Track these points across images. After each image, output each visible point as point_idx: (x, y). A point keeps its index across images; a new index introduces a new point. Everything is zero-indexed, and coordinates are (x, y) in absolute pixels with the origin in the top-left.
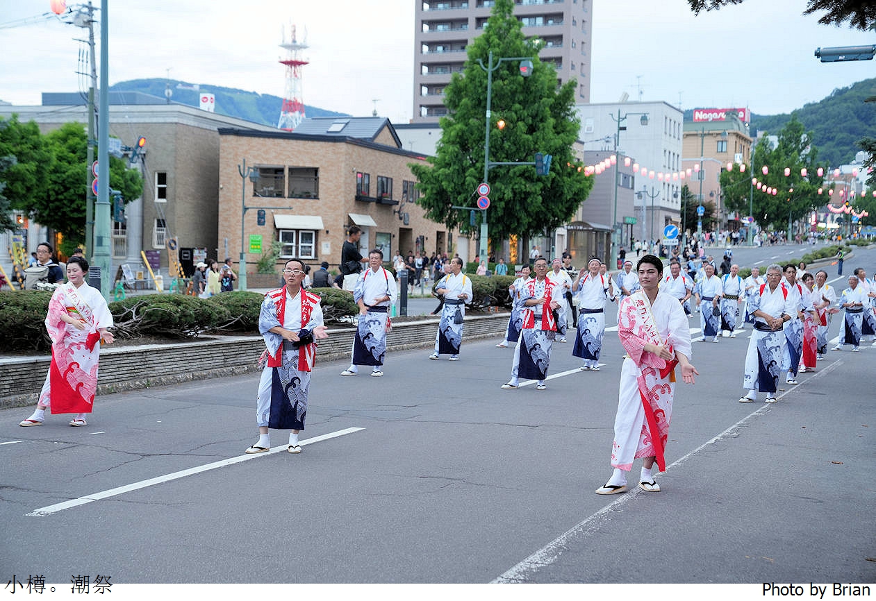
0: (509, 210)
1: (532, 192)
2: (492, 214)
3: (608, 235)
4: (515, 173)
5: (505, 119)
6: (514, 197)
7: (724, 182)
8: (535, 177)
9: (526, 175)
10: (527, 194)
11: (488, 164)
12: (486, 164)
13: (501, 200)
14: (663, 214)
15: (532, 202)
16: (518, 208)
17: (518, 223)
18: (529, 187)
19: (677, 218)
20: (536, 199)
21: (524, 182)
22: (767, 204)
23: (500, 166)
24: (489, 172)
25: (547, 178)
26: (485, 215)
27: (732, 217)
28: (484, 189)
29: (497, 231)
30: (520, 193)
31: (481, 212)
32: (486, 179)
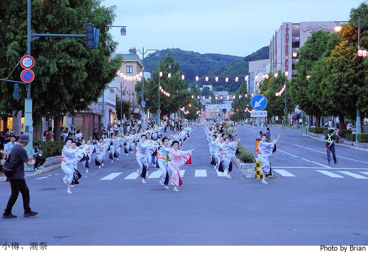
0: (53, 86)
1: (77, 68)
2: (36, 90)
4: (59, 47)
6: (59, 72)
8: (80, 52)
10: (73, 69)
11: (31, 36)
12: (29, 36)
13: (45, 74)
15: (77, 78)
16: (62, 83)
17: (61, 99)
18: (74, 62)
20: (81, 74)
21: (69, 57)
23: (42, 39)
24: (32, 44)
25: (91, 55)
26: (29, 89)
28: (27, 62)
29: (39, 107)
30: (64, 68)
31: (23, 87)
32: (29, 51)
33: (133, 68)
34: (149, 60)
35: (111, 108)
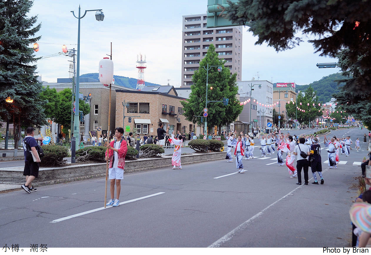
0: (214, 117)
2: (209, 119)
3: (248, 126)
4: (216, 104)
5: (213, 86)
6: (216, 113)
7: (287, 108)
8: (223, 106)
9: (220, 105)
10: (221, 112)
11: (207, 101)
12: (206, 102)
13: (211, 114)
14: (267, 118)
15: (222, 114)
16: (217, 116)
17: (217, 122)
18: (221, 109)
19: (271, 120)
20: (224, 113)
21: (219, 108)
22: (302, 115)
23: (211, 102)
24: (207, 104)
26: (206, 119)
27: (290, 119)
28: (206, 110)
29: (210, 124)
30: (218, 111)
31: (205, 118)
32: (206, 107)
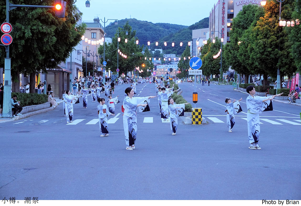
0: (27, 48)
1: (48, 33)
11: (9, 6)
14: (76, 66)
15: (48, 41)
16: (35, 46)
17: (34, 59)
18: (45, 29)
21: (41, 24)
25: (59, 23)
26: (8, 51)
28: (6, 28)
32: (7, 18)
33: (97, 34)
34: (111, 27)
35: (79, 67)
